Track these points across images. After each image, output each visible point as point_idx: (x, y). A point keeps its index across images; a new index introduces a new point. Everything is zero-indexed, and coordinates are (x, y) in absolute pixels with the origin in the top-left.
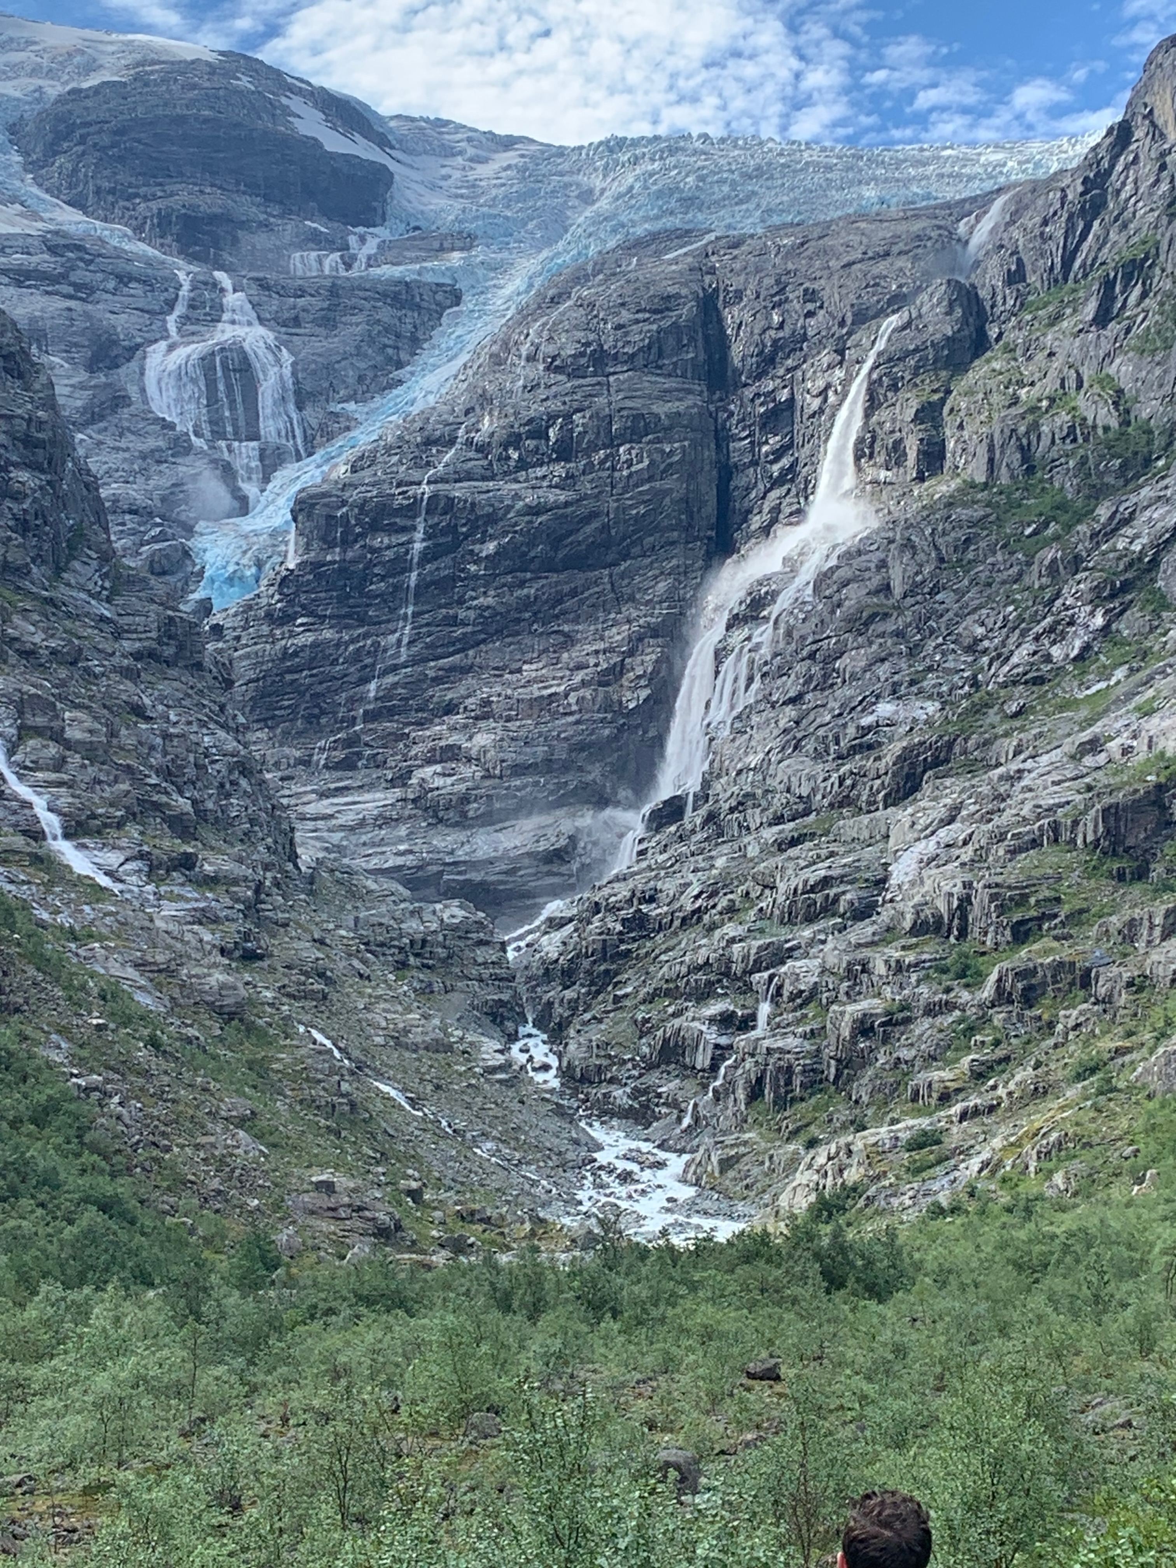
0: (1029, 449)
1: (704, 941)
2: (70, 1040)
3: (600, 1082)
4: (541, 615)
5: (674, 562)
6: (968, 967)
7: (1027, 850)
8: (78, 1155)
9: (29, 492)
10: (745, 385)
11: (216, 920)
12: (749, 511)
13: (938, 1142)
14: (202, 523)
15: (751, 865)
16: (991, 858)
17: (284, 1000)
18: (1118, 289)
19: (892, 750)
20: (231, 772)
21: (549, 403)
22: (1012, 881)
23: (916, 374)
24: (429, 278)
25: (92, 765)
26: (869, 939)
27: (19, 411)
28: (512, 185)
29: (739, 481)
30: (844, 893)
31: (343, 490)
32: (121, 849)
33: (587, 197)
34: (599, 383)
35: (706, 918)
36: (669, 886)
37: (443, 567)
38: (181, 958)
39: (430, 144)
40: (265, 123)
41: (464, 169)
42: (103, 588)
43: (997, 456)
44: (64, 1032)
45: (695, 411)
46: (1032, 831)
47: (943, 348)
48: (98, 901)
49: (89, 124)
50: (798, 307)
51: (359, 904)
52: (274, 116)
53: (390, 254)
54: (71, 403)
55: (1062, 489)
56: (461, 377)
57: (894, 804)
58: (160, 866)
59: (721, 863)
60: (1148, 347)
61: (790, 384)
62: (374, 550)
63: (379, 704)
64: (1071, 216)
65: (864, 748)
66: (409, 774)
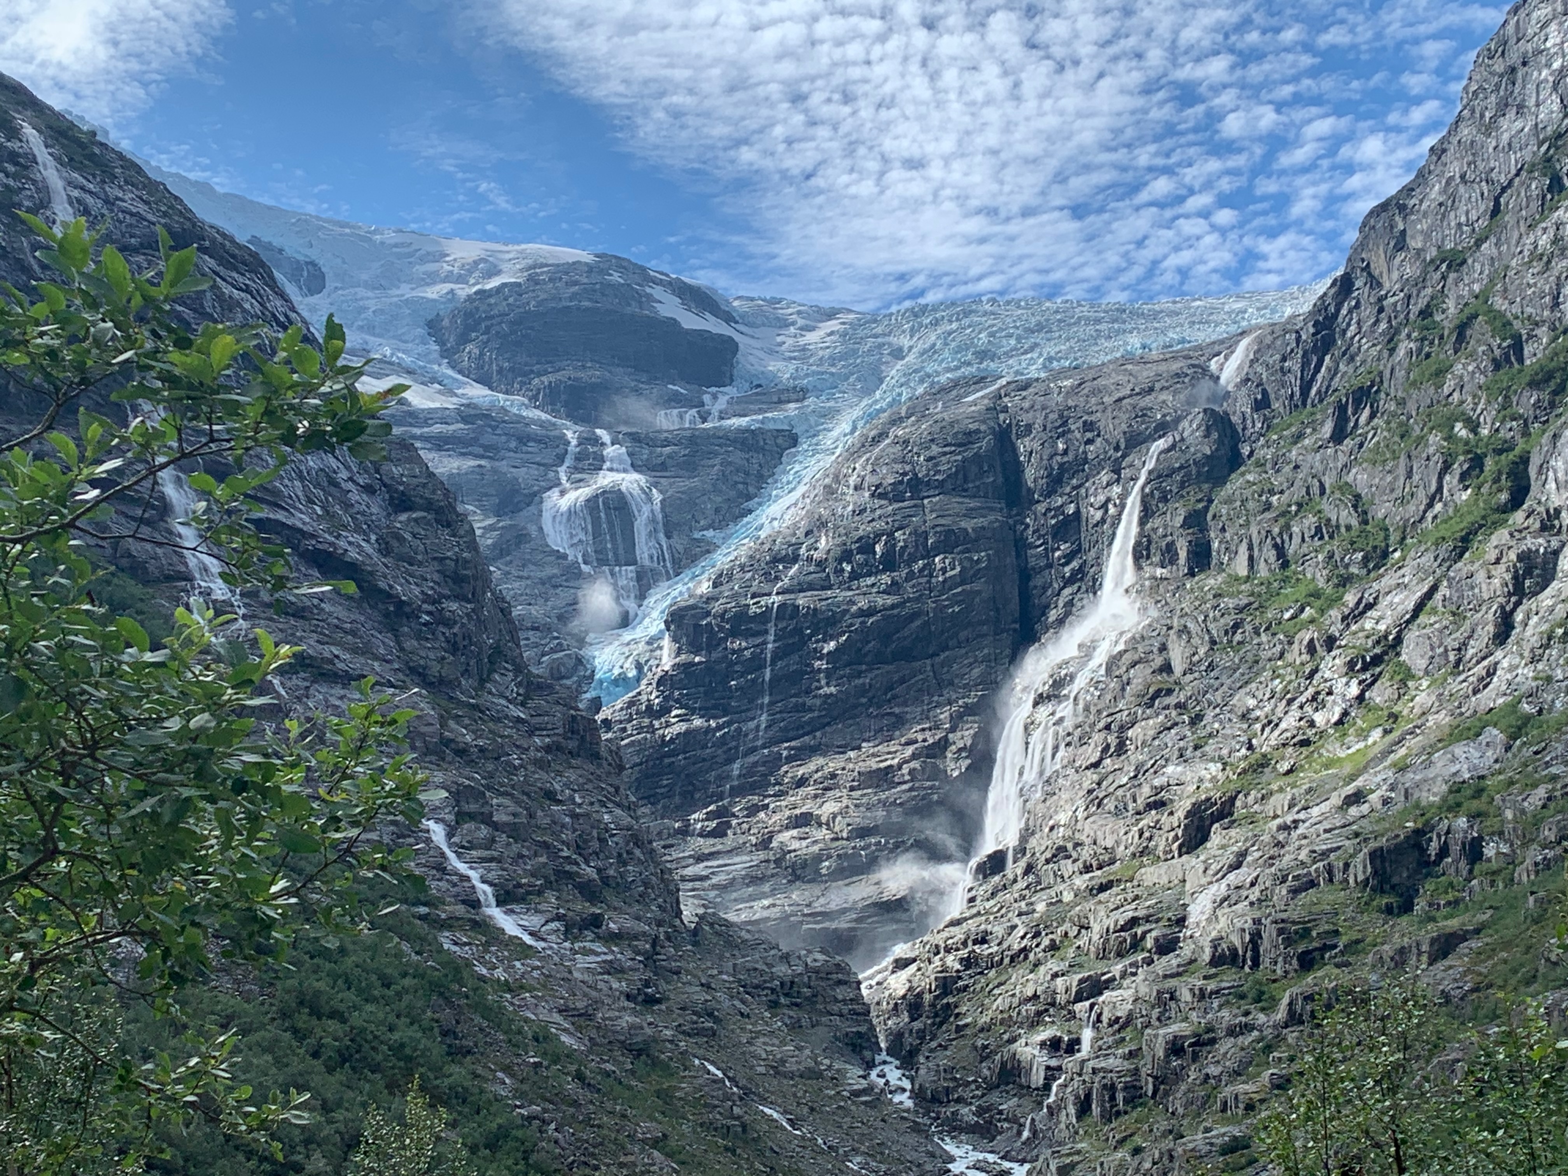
0: (1284, 548)
1: (1031, 976)
2: (512, 1076)
3: (949, 1101)
4: (875, 700)
5: (986, 651)
6: (1262, 993)
7: (1307, 890)
9: (457, 618)
10: (1038, 502)
11: (622, 971)
12: (1047, 607)
13: (1247, 1147)
14: (591, 635)
15: (1068, 908)
16: (1275, 898)
17: (681, 1037)
18: (1350, 411)
19: (1182, 806)
20: (627, 844)
21: (875, 524)
22: (1295, 917)
23: (1182, 488)
24: (771, 426)
25: (516, 842)
26: (1174, 971)
27: (449, 554)
29: (1038, 581)
30: (1149, 931)
31: (706, 603)
32: (541, 912)
33: (898, 354)
34: (915, 506)
35: (1031, 956)
36: (999, 930)
37: (792, 663)
38: (597, 1004)
40: (633, 308)
42: (518, 694)
43: (1256, 553)
44: (507, 1069)
45: (996, 525)
46: (1309, 873)
47: (1204, 465)
48: (526, 957)
49: (493, 317)
50: (1078, 436)
51: (736, 952)
52: (640, 303)
53: (739, 408)
54: (486, 542)
55: (1313, 579)
56: (800, 505)
57: (1188, 853)
58: (574, 925)
59: (1041, 907)
60: (1379, 458)
61: (1075, 500)
62: (734, 652)
63: (743, 781)
64: (1305, 353)
65: (1158, 805)
66: (770, 839)
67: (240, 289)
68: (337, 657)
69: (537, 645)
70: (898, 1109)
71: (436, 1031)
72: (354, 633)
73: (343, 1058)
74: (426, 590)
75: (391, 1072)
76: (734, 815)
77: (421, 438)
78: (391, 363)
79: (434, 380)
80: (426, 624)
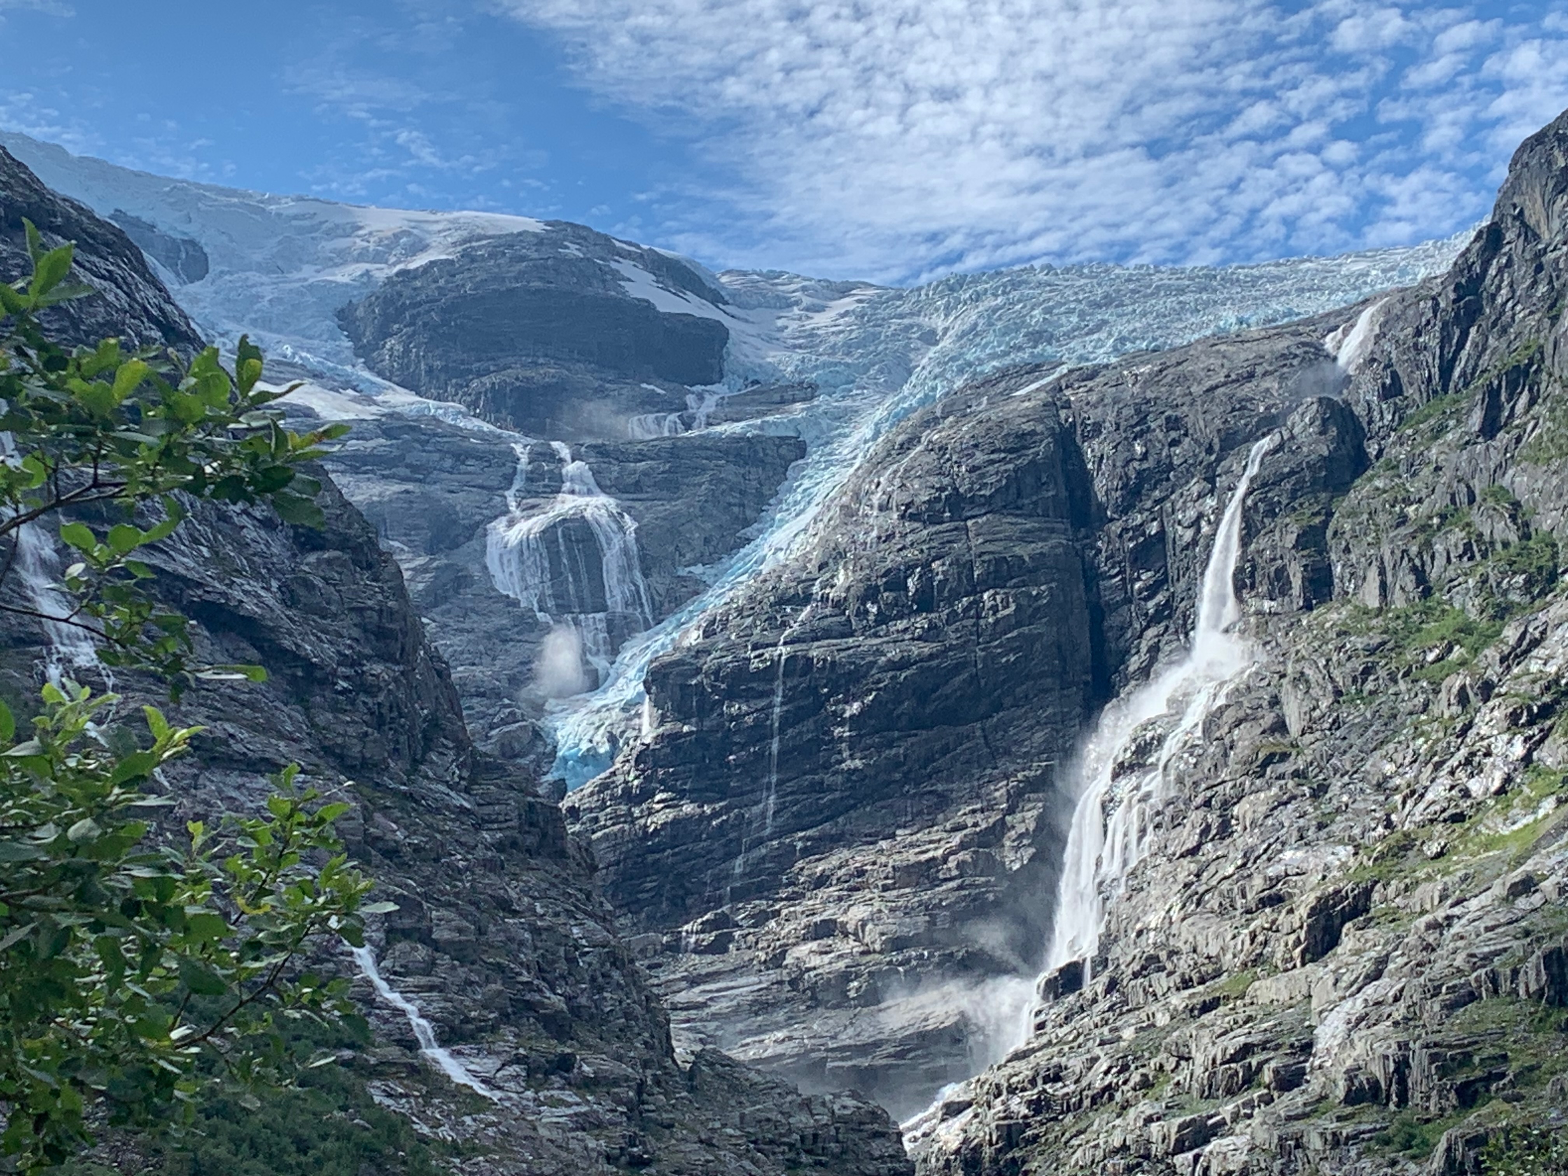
0: (1424, 571)
1: (1118, 1122)
4: (912, 775)
5: (1050, 710)
6: (1412, 1136)
7: (1465, 1004)
9: (382, 684)
10: (1112, 520)
11: (600, 1126)
12: (1127, 652)
14: (552, 701)
15: (1163, 1034)
16: (1426, 1015)
18: (1503, 397)
19: (1305, 902)
20: (603, 965)
21: (905, 552)
22: (1453, 1041)
23: (1293, 498)
24: (771, 432)
25: (462, 965)
26: (1300, 1111)
27: (370, 603)
28: (851, 331)
29: (1113, 620)
30: (1267, 1061)
31: (696, 657)
32: (498, 1053)
33: (930, 338)
34: (956, 529)
35: (1118, 1096)
36: (1076, 1064)
37: (807, 729)
39: (764, 296)
40: (596, 289)
41: (800, 319)
42: (461, 778)
43: (1389, 579)
45: (1060, 550)
46: (1468, 983)
47: (1320, 469)
48: (478, 1112)
49: (420, 304)
50: (1161, 436)
51: (743, 1099)
52: (604, 281)
53: (731, 410)
54: (416, 587)
55: (1463, 610)
56: (811, 531)
57: (1312, 961)
58: (538, 1069)
59: (1128, 1034)
60: (1543, 455)
61: (1159, 516)
62: (732, 718)
63: (747, 881)
64: (1445, 325)
65: (1274, 900)
66: (783, 954)
67: (103, 277)
68: (232, 736)
69: (482, 716)
72: (252, 706)
74: (342, 648)
76: (736, 925)
77: (332, 458)
78: (293, 365)
79: (348, 384)
80: (344, 692)
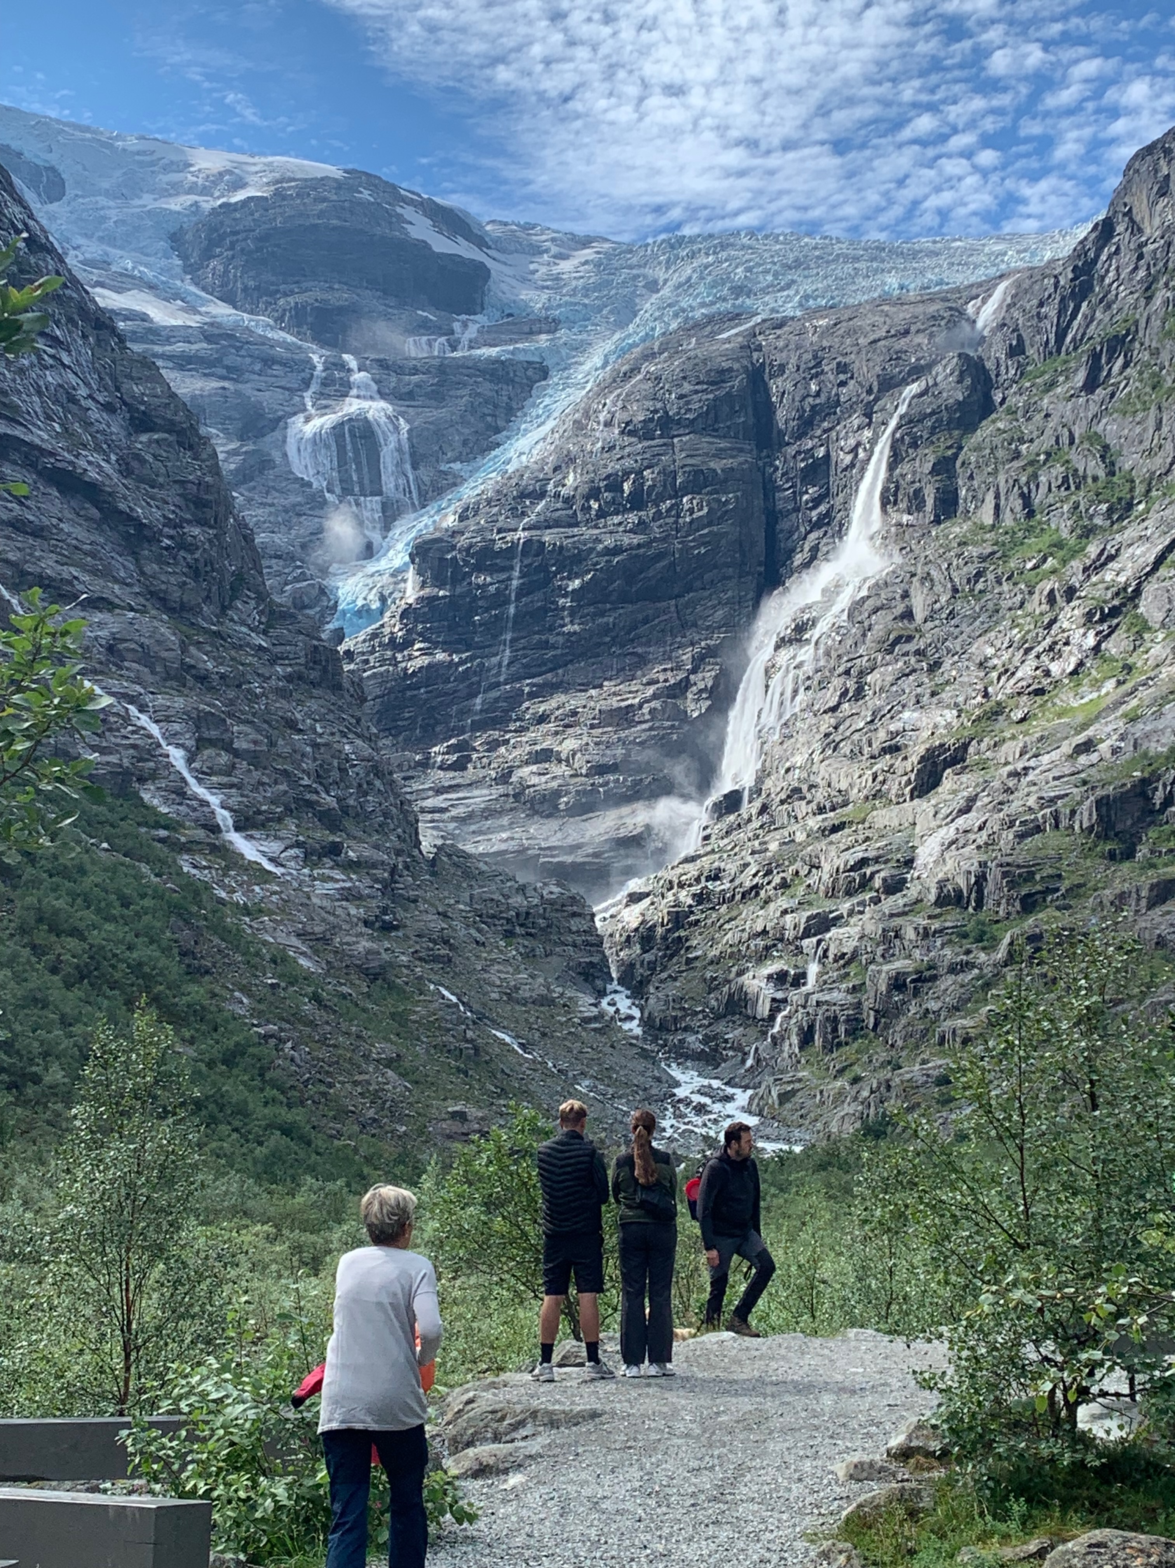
0: (1029, 496)
1: (761, 913)
2: (250, 996)
3: (676, 1030)
4: (619, 639)
5: (730, 594)
6: (984, 933)
7: (1033, 835)
8: (262, 1090)
9: (199, 544)
10: (788, 444)
11: (360, 898)
12: (793, 550)
14: (335, 565)
15: (800, 848)
16: (1002, 842)
17: (417, 963)
18: (1103, 360)
19: (916, 752)
20: (367, 775)
21: (623, 461)
22: (1020, 861)
23: (932, 434)
24: (521, 357)
25: (256, 769)
26: (900, 910)
27: (191, 477)
29: (784, 525)
30: (878, 871)
31: (452, 536)
32: (280, 838)
34: (664, 445)
35: (762, 893)
36: (731, 867)
37: (537, 599)
38: (335, 929)
40: (383, 229)
42: (260, 622)
43: (1002, 502)
44: (245, 990)
45: (746, 466)
46: (1036, 819)
47: (955, 411)
48: (265, 882)
49: (238, 233)
50: (831, 377)
51: (473, 883)
52: (391, 223)
53: (488, 337)
54: (229, 466)
55: (1057, 530)
56: (549, 440)
57: (919, 797)
58: (313, 853)
59: (773, 846)
60: (1131, 409)
61: (826, 443)
62: (479, 587)
63: (484, 715)
64: (1063, 299)
65: (894, 749)
66: (510, 773)
68: (76, 578)
69: (279, 574)
70: (629, 1038)
71: (175, 951)
72: (93, 555)
73: (82, 975)
74: (167, 512)
75: (129, 989)
76: (474, 749)
77: (162, 356)
78: (133, 277)
79: (176, 296)
80: (167, 548)
